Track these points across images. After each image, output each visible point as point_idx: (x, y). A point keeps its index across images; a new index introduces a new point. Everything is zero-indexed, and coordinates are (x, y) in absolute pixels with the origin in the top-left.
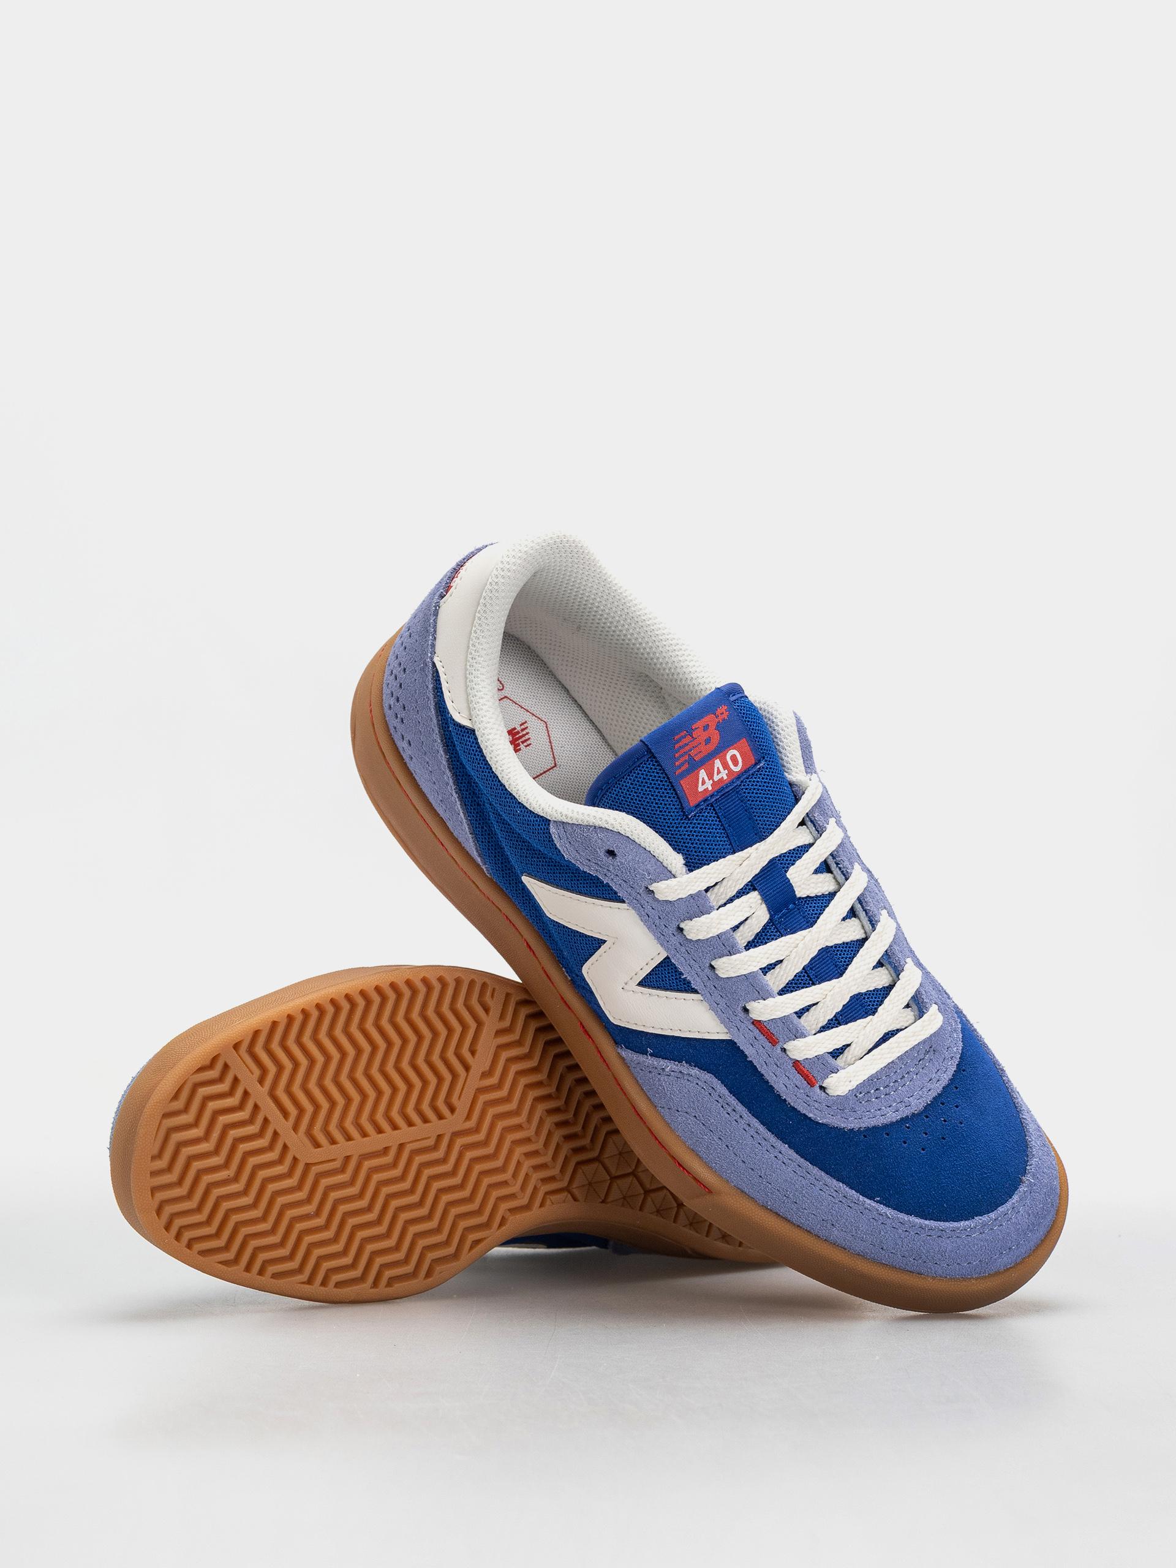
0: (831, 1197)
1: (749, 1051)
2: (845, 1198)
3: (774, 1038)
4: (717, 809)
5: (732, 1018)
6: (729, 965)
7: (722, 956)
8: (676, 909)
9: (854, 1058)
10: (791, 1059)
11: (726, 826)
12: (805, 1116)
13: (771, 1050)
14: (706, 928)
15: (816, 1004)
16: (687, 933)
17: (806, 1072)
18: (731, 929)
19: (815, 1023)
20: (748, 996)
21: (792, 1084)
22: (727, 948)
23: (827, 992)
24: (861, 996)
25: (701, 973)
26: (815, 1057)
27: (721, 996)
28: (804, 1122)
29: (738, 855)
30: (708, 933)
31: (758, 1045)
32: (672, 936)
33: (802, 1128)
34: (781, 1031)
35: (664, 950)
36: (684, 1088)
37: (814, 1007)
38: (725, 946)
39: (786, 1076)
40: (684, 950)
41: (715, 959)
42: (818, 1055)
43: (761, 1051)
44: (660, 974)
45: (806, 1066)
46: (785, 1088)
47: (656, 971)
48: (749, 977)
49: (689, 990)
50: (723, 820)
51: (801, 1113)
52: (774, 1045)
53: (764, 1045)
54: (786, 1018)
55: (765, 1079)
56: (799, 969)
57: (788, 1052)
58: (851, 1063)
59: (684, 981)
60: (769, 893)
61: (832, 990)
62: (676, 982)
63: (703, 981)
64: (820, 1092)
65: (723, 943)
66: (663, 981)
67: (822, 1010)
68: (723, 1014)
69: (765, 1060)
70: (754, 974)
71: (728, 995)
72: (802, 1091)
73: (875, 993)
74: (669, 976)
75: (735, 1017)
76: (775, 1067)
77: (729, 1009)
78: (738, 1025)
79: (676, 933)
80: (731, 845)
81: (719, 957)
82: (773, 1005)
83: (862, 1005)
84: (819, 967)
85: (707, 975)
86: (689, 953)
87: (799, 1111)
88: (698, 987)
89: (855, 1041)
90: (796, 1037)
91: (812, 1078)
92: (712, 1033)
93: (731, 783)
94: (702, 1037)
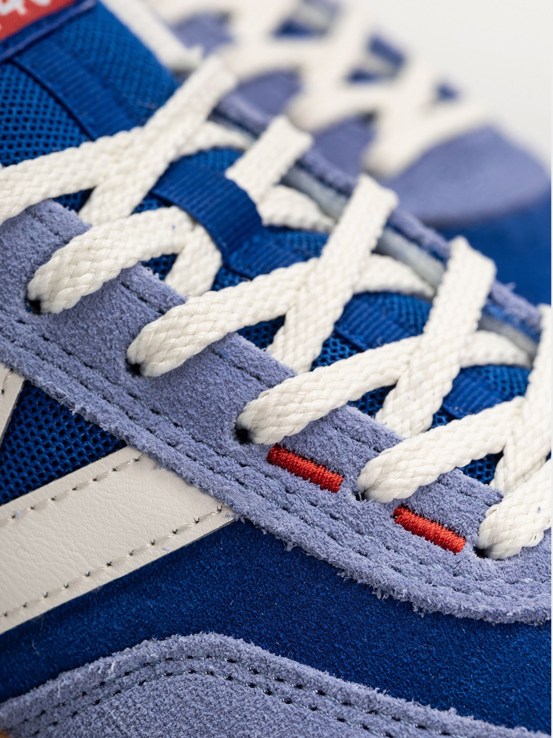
1: (283, 525)
3: (328, 474)
4: (28, 67)
5: (219, 465)
6: (170, 332)
7: (145, 324)
8: (9, 254)
9: (519, 471)
10: (386, 506)
11: (60, 95)
12: (467, 621)
13: (334, 502)
14: (89, 263)
15: (393, 387)
16: (51, 300)
17: (433, 527)
18: (145, 264)
19: (407, 423)
20: (236, 395)
21: (409, 559)
22: (152, 305)
23: (405, 358)
24: (480, 373)
25: (113, 390)
26: (439, 481)
27: (176, 425)
28: (473, 639)
29: (104, 142)
30: (96, 272)
31: (298, 502)
32: (21, 325)
33: (473, 655)
34: (341, 447)
35: (12, 370)
36: (164, 696)
37: (392, 393)
38: (146, 301)
39: (388, 548)
40: (57, 350)
41: (134, 337)
42: (443, 475)
43: (311, 512)
44: (22, 444)
45: (427, 509)
46: (397, 574)
47: (10, 444)
48: (225, 349)
49: (98, 450)
50: (49, 85)
51: (458, 620)
52: (335, 491)
53: (313, 498)
54: (339, 413)
55: (343, 575)
56: (327, 331)
57: (374, 494)
58: (517, 479)
59: (81, 430)
60: (201, 206)
61: (417, 354)
62: (65, 443)
63: (122, 408)
64: (479, 559)
65: (139, 294)
66: (33, 458)
67: (411, 394)
68: (197, 464)
69: (328, 530)
70: (233, 341)
71: (192, 412)
72: (439, 567)
73: (504, 369)
74: (43, 437)
75: (225, 459)
76: (357, 535)
77: (205, 446)
78: (240, 475)
79: (26, 315)
80: (83, 131)
81: (140, 329)
82: (299, 389)
83: (488, 387)
84: (366, 328)
85: (128, 389)
86: (70, 354)
87: (451, 616)
88: (117, 424)
89: (510, 441)
90: (378, 450)
91: (449, 536)
92: (184, 528)
93: (37, 24)
94: (165, 553)
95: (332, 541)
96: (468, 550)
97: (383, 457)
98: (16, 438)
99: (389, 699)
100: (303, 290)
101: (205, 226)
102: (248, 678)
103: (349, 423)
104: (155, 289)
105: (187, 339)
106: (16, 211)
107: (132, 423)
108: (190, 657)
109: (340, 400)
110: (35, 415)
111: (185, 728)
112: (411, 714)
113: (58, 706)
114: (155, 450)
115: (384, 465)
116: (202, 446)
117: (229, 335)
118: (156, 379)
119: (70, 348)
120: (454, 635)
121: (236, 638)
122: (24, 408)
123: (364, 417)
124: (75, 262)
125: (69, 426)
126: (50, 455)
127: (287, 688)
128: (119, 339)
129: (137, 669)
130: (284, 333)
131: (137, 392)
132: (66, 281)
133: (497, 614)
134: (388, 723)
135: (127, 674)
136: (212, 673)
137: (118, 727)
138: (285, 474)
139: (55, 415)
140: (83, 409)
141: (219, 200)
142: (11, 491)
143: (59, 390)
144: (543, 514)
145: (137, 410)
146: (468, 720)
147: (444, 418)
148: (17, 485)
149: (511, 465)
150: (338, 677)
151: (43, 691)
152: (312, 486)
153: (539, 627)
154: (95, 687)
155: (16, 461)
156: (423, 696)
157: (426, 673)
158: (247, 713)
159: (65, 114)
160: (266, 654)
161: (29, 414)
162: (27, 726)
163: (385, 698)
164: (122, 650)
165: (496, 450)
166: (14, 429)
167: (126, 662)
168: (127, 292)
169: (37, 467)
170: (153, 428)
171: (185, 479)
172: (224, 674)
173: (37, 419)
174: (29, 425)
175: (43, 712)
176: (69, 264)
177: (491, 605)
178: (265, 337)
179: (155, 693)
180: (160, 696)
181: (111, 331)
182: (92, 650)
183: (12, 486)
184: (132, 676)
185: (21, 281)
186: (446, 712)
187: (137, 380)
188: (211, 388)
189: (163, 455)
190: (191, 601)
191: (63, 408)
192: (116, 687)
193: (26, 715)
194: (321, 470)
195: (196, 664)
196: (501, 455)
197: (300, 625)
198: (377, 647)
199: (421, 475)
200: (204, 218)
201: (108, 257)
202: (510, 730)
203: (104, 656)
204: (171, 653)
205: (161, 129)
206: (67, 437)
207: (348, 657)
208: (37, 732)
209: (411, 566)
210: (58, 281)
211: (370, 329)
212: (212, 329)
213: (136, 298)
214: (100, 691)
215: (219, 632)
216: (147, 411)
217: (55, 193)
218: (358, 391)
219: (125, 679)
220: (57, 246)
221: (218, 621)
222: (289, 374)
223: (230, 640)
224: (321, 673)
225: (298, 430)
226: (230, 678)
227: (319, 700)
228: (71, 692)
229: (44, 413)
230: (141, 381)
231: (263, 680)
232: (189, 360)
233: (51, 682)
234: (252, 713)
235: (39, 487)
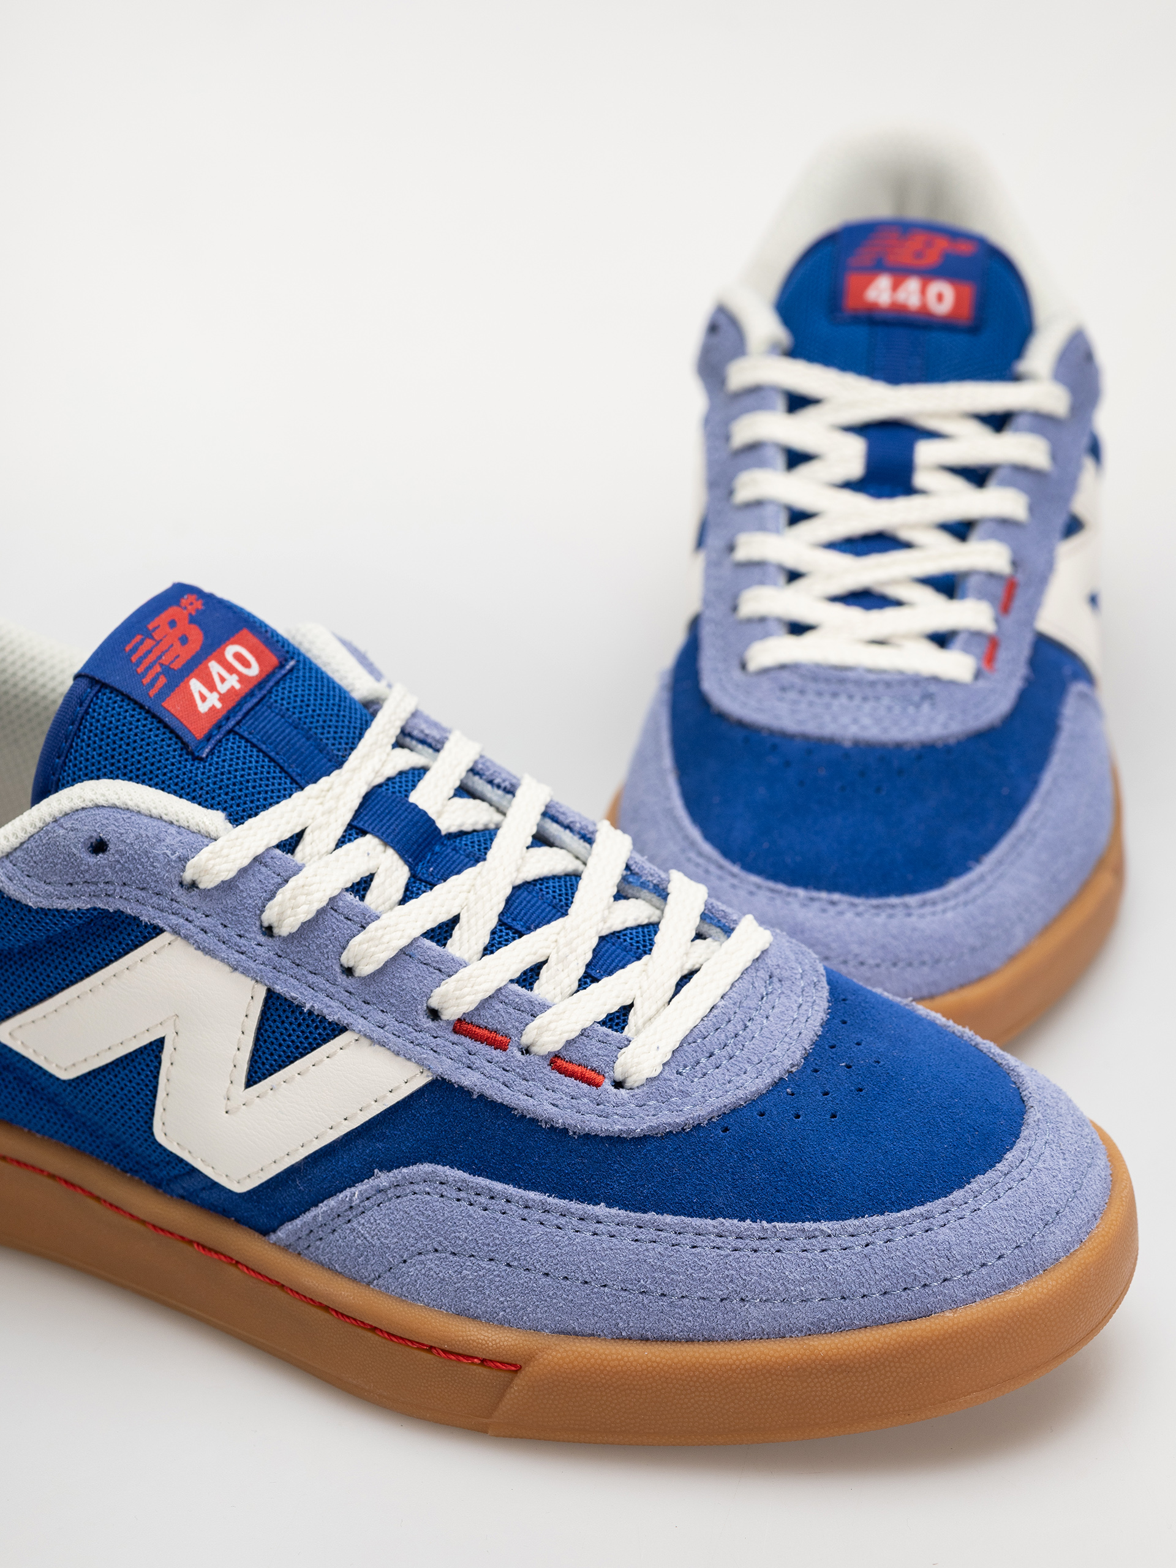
0: (716, 1249)
1: (469, 1079)
2: (739, 1240)
3: (499, 1038)
4: (246, 734)
5: (417, 1039)
6: (370, 943)
7: (352, 938)
8: (245, 895)
9: (646, 1017)
10: (544, 1057)
11: (272, 754)
12: (609, 1138)
13: (504, 1058)
14: (304, 897)
15: (545, 962)
16: (280, 927)
17: (579, 1069)
18: (347, 890)
19: (558, 990)
20: (424, 985)
21: (563, 1096)
22: (355, 923)
23: (554, 938)
24: (619, 937)
25: (332, 990)
26: (582, 1035)
27: (382, 1011)
28: (614, 1151)
29: (311, 789)
30: (311, 903)
31: (478, 1062)
32: (259, 948)
33: (615, 1162)
34: (506, 1017)
35: (257, 981)
36: (396, 1213)
37: (545, 967)
38: (350, 920)
39: (547, 1089)
40: (289, 963)
41: (344, 948)
42: (585, 1030)
43: (488, 1068)
44: (271, 1035)
45: (574, 1057)
46: (555, 1109)
47: (262, 1035)
48: (412, 951)
49: (328, 1035)
50: (263, 747)
51: (602, 1137)
52: (505, 1050)
53: (489, 1057)
54: (503, 991)
55: (516, 1113)
56: (493, 922)
57: (534, 1049)
58: (644, 1024)
59: (313, 1021)
60: (389, 831)
61: (562, 934)
62: (303, 1032)
63: (341, 1002)
64: (615, 1090)
65: (344, 915)
66: (280, 1045)
67: (560, 967)
68: (400, 1040)
69: (501, 1080)
70: (419, 944)
71: (393, 1001)
72: (586, 1100)
73: (640, 930)
74: (286, 1029)
75: (421, 1034)
76: (524, 1082)
77: (406, 1026)
78: (433, 1045)
79: (262, 939)
80: (293, 781)
81: (348, 942)
82: (470, 977)
83: (625, 949)
84: (525, 914)
85: (344, 988)
86: (298, 965)
87: (596, 1135)
88: (339, 1015)
89: (638, 994)
90: (534, 1016)
91: (593, 1075)
92: (398, 1088)
93: (251, 694)
94: (385, 1107)
95: (505, 1089)
96: (607, 1085)
97: (538, 1021)
98: (266, 1031)
99: (557, 1201)
100: (472, 892)
101: (393, 848)
102: (455, 1194)
103: (511, 998)
104: (357, 910)
105: (383, 947)
106: (246, 862)
107: (350, 1013)
108: (412, 1183)
109: (503, 981)
110: (278, 1013)
111: (413, 1235)
112: (573, 1210)
113: (321, 1226)
114: (368, 1032)
115: (538, 1028)
116: (403, 1026)
117: (415, 940)
118: (364, 978)
119: (297, 961)
120: (600, 1149)
121: (443, 1166)
122: (269, 1008)
123: (522, 991)
124: (294, 898)
125: (304, 1019)
126: (293, 1042)
127: (483, 1199)
128: (333, 951)
129: (375, 1195)
130: (460, 929)
131: (351, 990)
132: (289, 912)
133: (629, 1131)
134: (557, 1218)
135: (368, 1199)
136: (429, 1193)
137: (365, 1238)
138: (467, 1041)
139: (293, 1012)
140: (312, 1006)
141: (403, 823)
142: (267, 1070)
143: (293, 994)
144: (661, 1050)
145: (353, 1003)
146: (614, 1211)
147: (588, 981)
148: (271, 1065)
149: (639, 1013)
150: (520, 1188)
151: (308, 1216)
152: (488, 1048)
153: (662, 1137)
154: (346, 1211)
155: (268, 1048)
156: (581, 1196)
157: (582, 1179)
158: (456, 1221)
159: (278, 770)
160: (466, 1176)
161: (273, 1013)
162: (301, 1242)
163: (553, 1201)
164: (362, 1181)
165: (628, 1003)
166: (264, 1024)
167: (366, 1191)
168: (335, 914)
169: (284, 1051)
170: (365, 1015)
171: (393, 1052)
172: (437, 1193)
173: (279, 1016)
174: (275, 1021)
175: (311, 1231)
176: (290, 899)
177: (625, 1125)
178: (446, 932)
179: (389, 1211)
180: (393, 1213)
181: (327, 946)
182: (341, 1183)
183: (268, 1067)
184: (371, 1200)
185: (256, 915)
186: (599, 1207)
187: (351, 980)
188: (405, 981)
189: (375, 1036)
190: (409, 1142)
191: (297, 1006)
192: (361, 1209)
193: (299, 1234)
194: (493, 1035)
195: (416, 1188)
196: (632, 1005)
197: (489, 1152)
198: (545, 1164)
199: (567, 1032)
200: (392, 841)
201: (318, 891)
202: (645, 1215)
203: (350, 1187)
204: (397, 1181)
205: (354, 770)
206: (303, 1028)
207: (525, 1173)
208: (309, 1246)
209: (565, 1101)
210: (283, 913)
211: (528, 915)
212: (402, 937)
213: (343, 918)
214: (349, 1213)
215: (431, 1162)
216: (360, 1002)
217: (275, 842)
218: (517, 972)
219: (367, 1203)
220: (280, 886)
221: (430, 1154)
222: (463, 964)
223: (439, 1167)
224: (506, 1186)
225: (472, 1008)
226: (442, 1196)
227: (507, 1207)
228: (329, 1216)
229: (284, 1011)
230: (353, 980)
231: (465, 1196)
232: (387, 962)
233: (313, 1209)
234: (460, 1220)
235: (287, 1066)
